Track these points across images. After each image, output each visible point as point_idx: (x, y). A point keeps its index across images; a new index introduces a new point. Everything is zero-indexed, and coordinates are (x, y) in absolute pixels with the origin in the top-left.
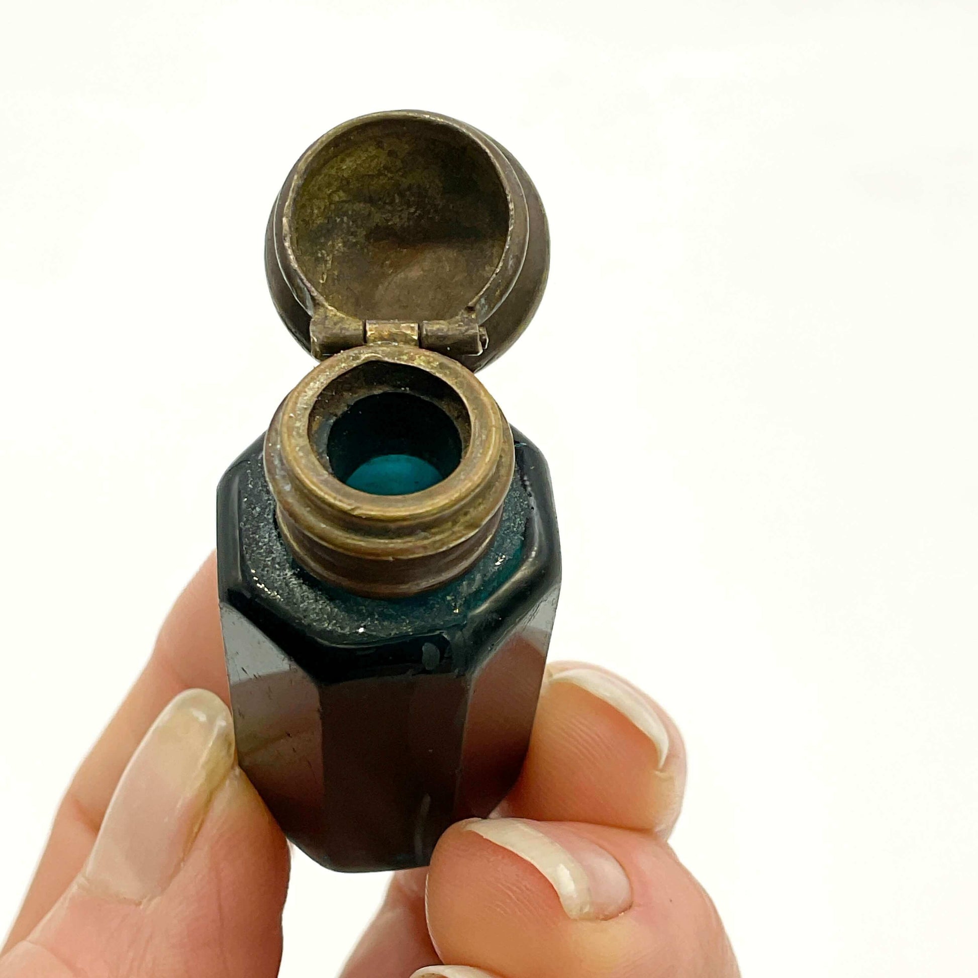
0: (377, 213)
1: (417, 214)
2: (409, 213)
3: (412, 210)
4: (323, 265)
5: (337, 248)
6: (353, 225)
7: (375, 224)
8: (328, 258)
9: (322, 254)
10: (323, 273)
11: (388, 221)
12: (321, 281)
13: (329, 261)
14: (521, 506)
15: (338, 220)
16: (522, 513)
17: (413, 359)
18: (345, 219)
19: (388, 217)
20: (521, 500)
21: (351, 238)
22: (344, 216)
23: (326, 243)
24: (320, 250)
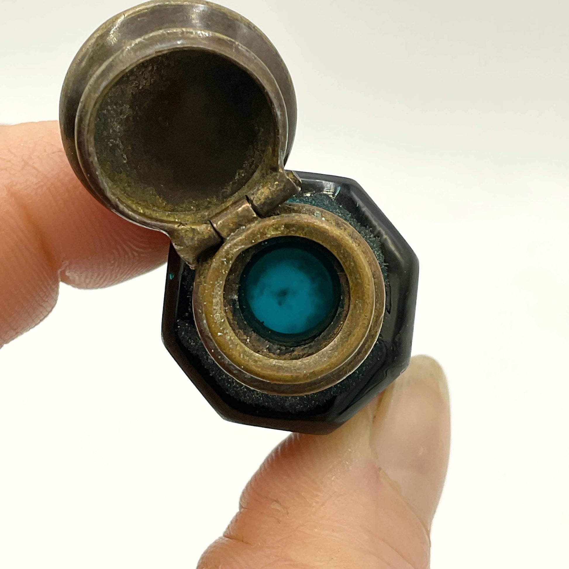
0: (127, 87)
1: (155, 68)
2: (149, 72)
3: (150, 68)
4: (118, 150)
5: (118, 131)
6: (117, 107)
7: (130, 96)
8: (117, 142)
9: (112, 143)
10: (122, 155)
11: (138, 87)
12: (125, 162)
13: (119, 143)
14: (371, 241)
15: (105, 112)
16: (375, 245)
17: (264, 233)
18: (109, 107)
19: (136, 84)
20: (368, 236)
21: (121, 117)
22: (107, 106)
23: (109, 133)
24: (108, 141)
